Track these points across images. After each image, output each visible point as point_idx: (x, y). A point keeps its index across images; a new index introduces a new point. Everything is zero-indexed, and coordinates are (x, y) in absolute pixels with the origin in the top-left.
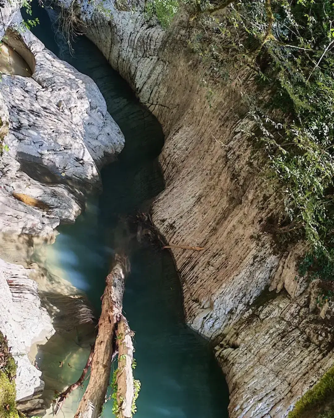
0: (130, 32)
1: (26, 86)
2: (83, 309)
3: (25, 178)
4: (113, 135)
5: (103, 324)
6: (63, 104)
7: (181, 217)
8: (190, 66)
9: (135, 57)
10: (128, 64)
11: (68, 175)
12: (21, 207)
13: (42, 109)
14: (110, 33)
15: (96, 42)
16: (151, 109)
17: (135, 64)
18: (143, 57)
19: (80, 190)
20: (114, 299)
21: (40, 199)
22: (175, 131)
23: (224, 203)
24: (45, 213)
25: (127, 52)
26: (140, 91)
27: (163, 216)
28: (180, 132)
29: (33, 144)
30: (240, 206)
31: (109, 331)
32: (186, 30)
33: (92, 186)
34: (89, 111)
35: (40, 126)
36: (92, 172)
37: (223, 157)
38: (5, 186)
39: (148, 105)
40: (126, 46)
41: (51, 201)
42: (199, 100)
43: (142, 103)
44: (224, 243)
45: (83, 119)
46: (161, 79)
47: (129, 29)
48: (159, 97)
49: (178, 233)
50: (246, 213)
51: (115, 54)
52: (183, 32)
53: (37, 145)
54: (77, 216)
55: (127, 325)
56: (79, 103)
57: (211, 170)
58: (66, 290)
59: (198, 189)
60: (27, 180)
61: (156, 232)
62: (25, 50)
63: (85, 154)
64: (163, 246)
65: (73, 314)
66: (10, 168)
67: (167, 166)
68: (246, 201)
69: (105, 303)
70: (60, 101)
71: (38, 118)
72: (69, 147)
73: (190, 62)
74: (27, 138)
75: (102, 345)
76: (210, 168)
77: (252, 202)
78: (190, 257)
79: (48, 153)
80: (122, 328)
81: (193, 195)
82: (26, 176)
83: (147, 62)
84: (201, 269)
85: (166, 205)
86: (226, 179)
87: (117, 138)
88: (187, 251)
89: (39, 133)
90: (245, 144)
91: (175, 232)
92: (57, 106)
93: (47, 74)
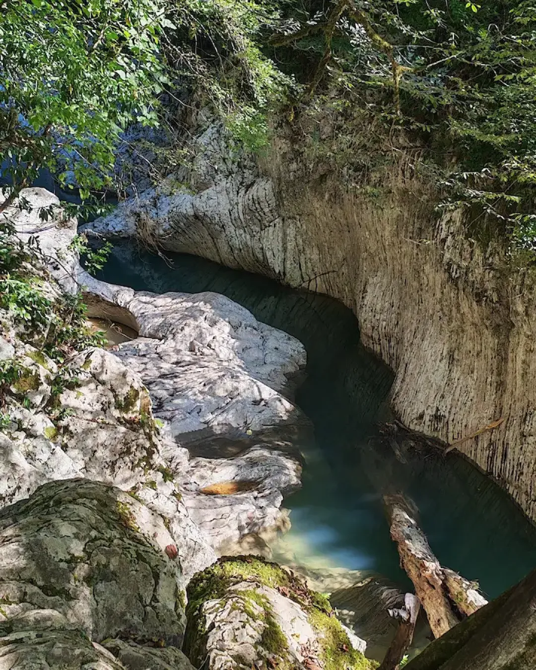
0: (227, 211)
1: (140, 350)
2: (385, 594)
3: (203, 463)
4: (283, 346)
5: (426, 597)
6: (197, 345)
7: (443, 397)
8: (330, 200)
9: (253, 236)
10: (248, 251)
11: (255, 429)
12: (220, 501)
13: (174, 366)
14: (204, 228)
15: (192, 250)
16: (312, 287)
17: (257, 246)
18: (262, 230)
19: (282, 440)
20: (420, 556)
21: (238, 478)
22: (361, 294)
23: (490, 341)
24: (256, 493)
25: (238, 237)
26: (284, 274)
27: (416, 410)
28: (369, 290)
29: (188, 415)
30: (515, 330)
31: (439, 601)
32: (297, 162)
33: (295, 427)
34: (234, 334)
35: (184, 387)
36: (284, 407)
37: (448, 281)
38: (185, 486)
39: (305, 285)
40: (233, 231)
41: (254, 474)
42: (367, 233)
43: (296, 288)
44: (527, 394)
45: (233, 349)
46: (301, 241)
47: (224, 208)
48: (313, 267)
49: (453, 420)
50: (529, 333)
51: (224, 249)
52: (294, 166)
53: (194, 413)
54: (299, 475)
55: (460, 577)
56: (215, 331)
57: (442, 309)
58: (345, 581)
59: (441, 345)
60: (208, 464)
61: (420, 438)
62: (112, 310)
63: (261, 390)
64: (443, 451)
65: (376, 607)
66: (178, 461)
67: (380, 344)
68: (519, 318)
69: (410, 567)
70: (192, 343)
71: (175, 380)
72: (236, 393)
73: (327, 196)
74: (177, 412)
75: (442, 625)
76: (438, 307)
77: (527, 314)
78: (491, 443)
79: (214, 416)
80: (455, 585)
81: (439, 357)
82: (203, 461)
83: (271, 234)
84: (517, 450)
85: (411, 393)
86: (470, 307)
87: (290, 347)
88: (480, 438)
89: (187, 398)
90: (465, 246)
91: (447, 422)
92: (191, 350)
93: (156, 320)
